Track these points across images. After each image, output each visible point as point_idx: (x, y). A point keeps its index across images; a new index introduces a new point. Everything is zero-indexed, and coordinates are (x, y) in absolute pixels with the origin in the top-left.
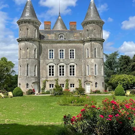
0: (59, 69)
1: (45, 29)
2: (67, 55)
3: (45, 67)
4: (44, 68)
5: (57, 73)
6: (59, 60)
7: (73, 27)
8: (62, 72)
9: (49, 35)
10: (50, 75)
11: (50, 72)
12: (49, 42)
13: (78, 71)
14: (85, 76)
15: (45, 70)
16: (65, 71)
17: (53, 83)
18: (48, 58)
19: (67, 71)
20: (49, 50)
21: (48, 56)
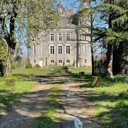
0: (58, 49)
2: (64, 38)
5: (57, 52)
6: (58, 42)
8: (60, 52)
10: (51, 53)
11: (51, 51)
15: (47, 49)
16: (62, 50)
17: (54, 60)
19: (64, 50)
20: (50, 34)
21: (49, 39)
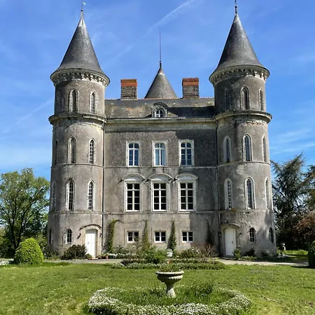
0: (153, 193)
1: (123, 96)
2: (173, 157)
3: (118, 188)
4: (115, 191)
5: (149, 203)
6: (154, 170)
7: (190, 92)
9: (130, 109)
10: (130, 207)
11: (130, 200)
12: (129, 124)
13: (202, 198)
14: (222, 212)
15: (117, 194)
16: (168, 197)
17: (138, 230)
18: (124, 164)
20: (127, 145)
